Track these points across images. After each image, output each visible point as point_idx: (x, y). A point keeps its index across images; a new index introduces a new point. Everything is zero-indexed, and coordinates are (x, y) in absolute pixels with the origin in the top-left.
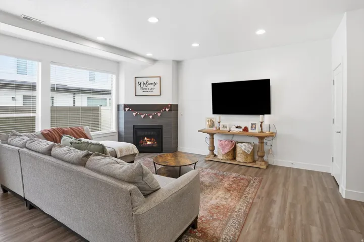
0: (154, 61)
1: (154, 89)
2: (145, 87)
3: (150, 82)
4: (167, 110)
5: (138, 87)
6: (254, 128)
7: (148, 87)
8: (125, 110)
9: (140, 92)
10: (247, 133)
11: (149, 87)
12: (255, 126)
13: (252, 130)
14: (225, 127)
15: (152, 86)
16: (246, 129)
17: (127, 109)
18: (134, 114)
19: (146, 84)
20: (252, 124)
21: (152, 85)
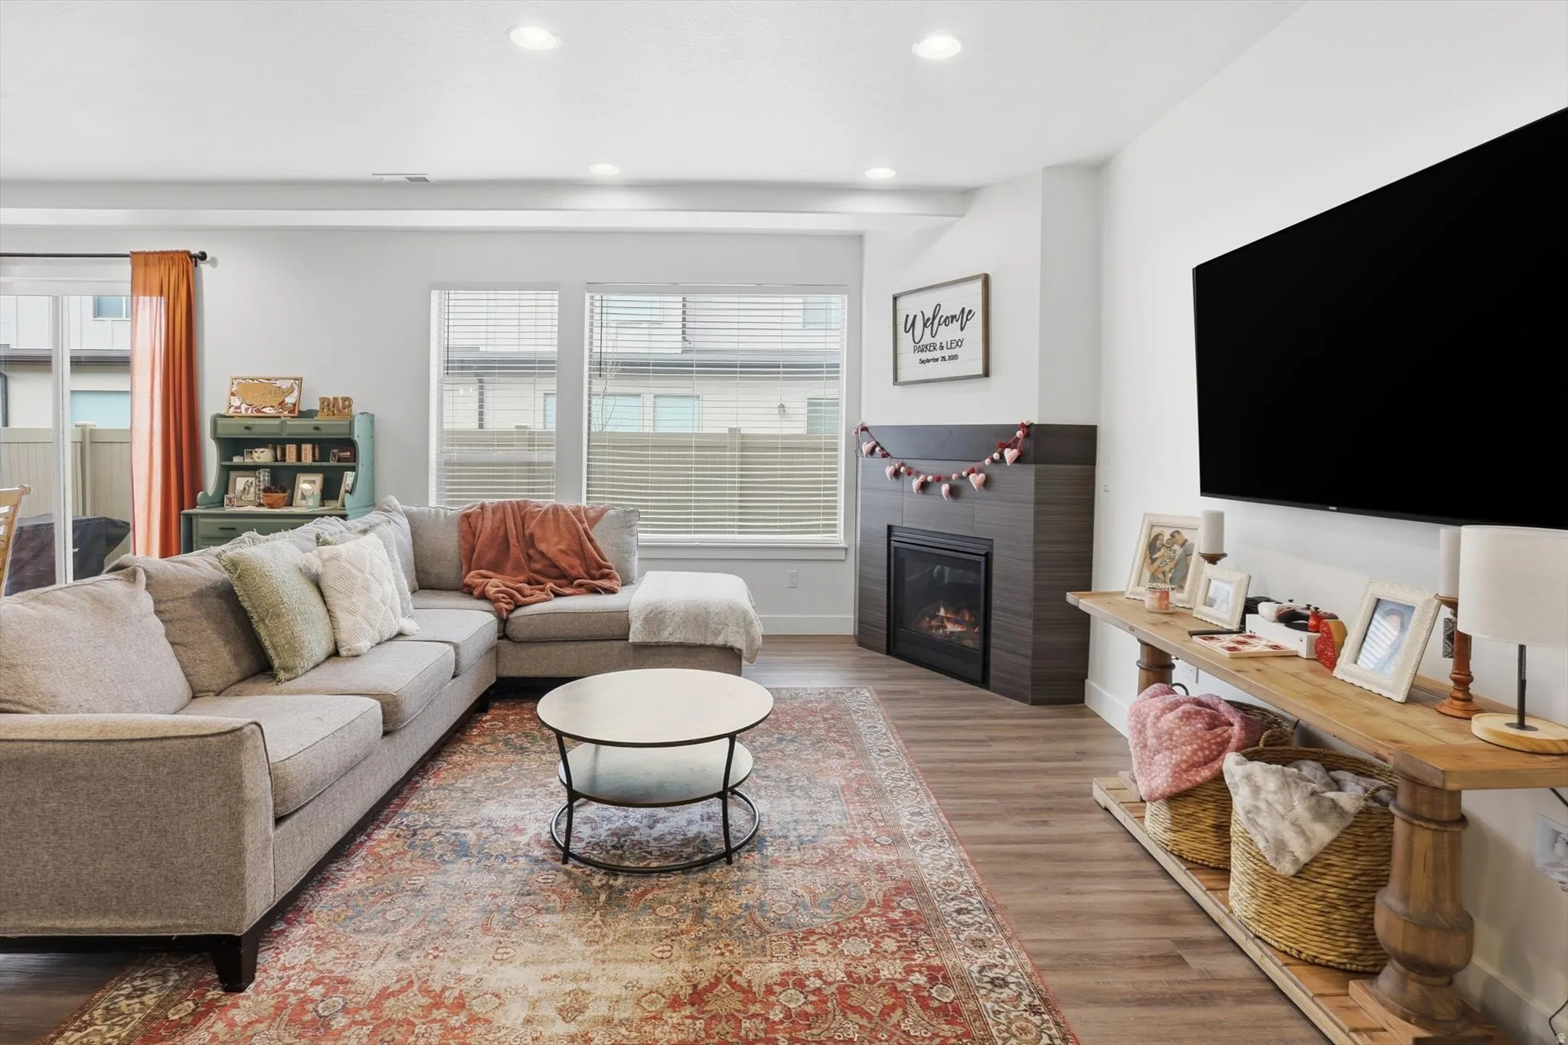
0: (964, 196)
1: (959, 343)
2: (927, 338)
3: (945, 312)
4: (1010, 454)
5: (905, 339)
9: (910, 364)
11: (944, 334)
15: (954, 329)
16: (1327, 644)
17: (865, 449)
18: (888, 472)
19: (933, 320)
21: (956, 325)
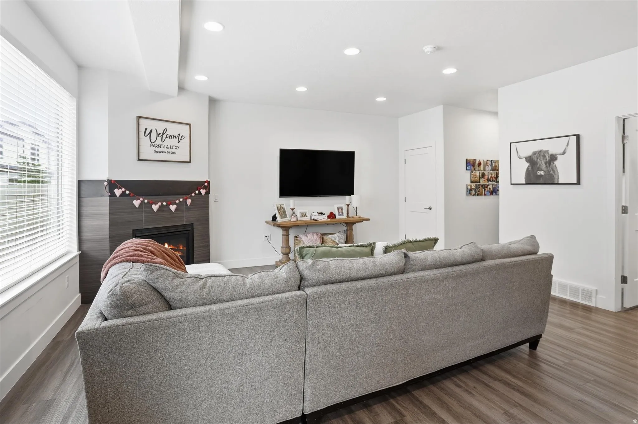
1: (177, 148)
2: (159, 142)
4: (203, 191)
5: (145, 141)
6: (341, 213)
7: (165, 144)
8: (112, 195)
9: (148, 152)
10: (334, 220)
11: (169, 142)
12: (342, 210)
13: (339, 215)
14: (304, 215)
15: (174, 142)
16: (332, 216)
17: (118, 192)
18: (137, 203)
19: (162, 135)
20: (339, 208)
21: (175, 140)
